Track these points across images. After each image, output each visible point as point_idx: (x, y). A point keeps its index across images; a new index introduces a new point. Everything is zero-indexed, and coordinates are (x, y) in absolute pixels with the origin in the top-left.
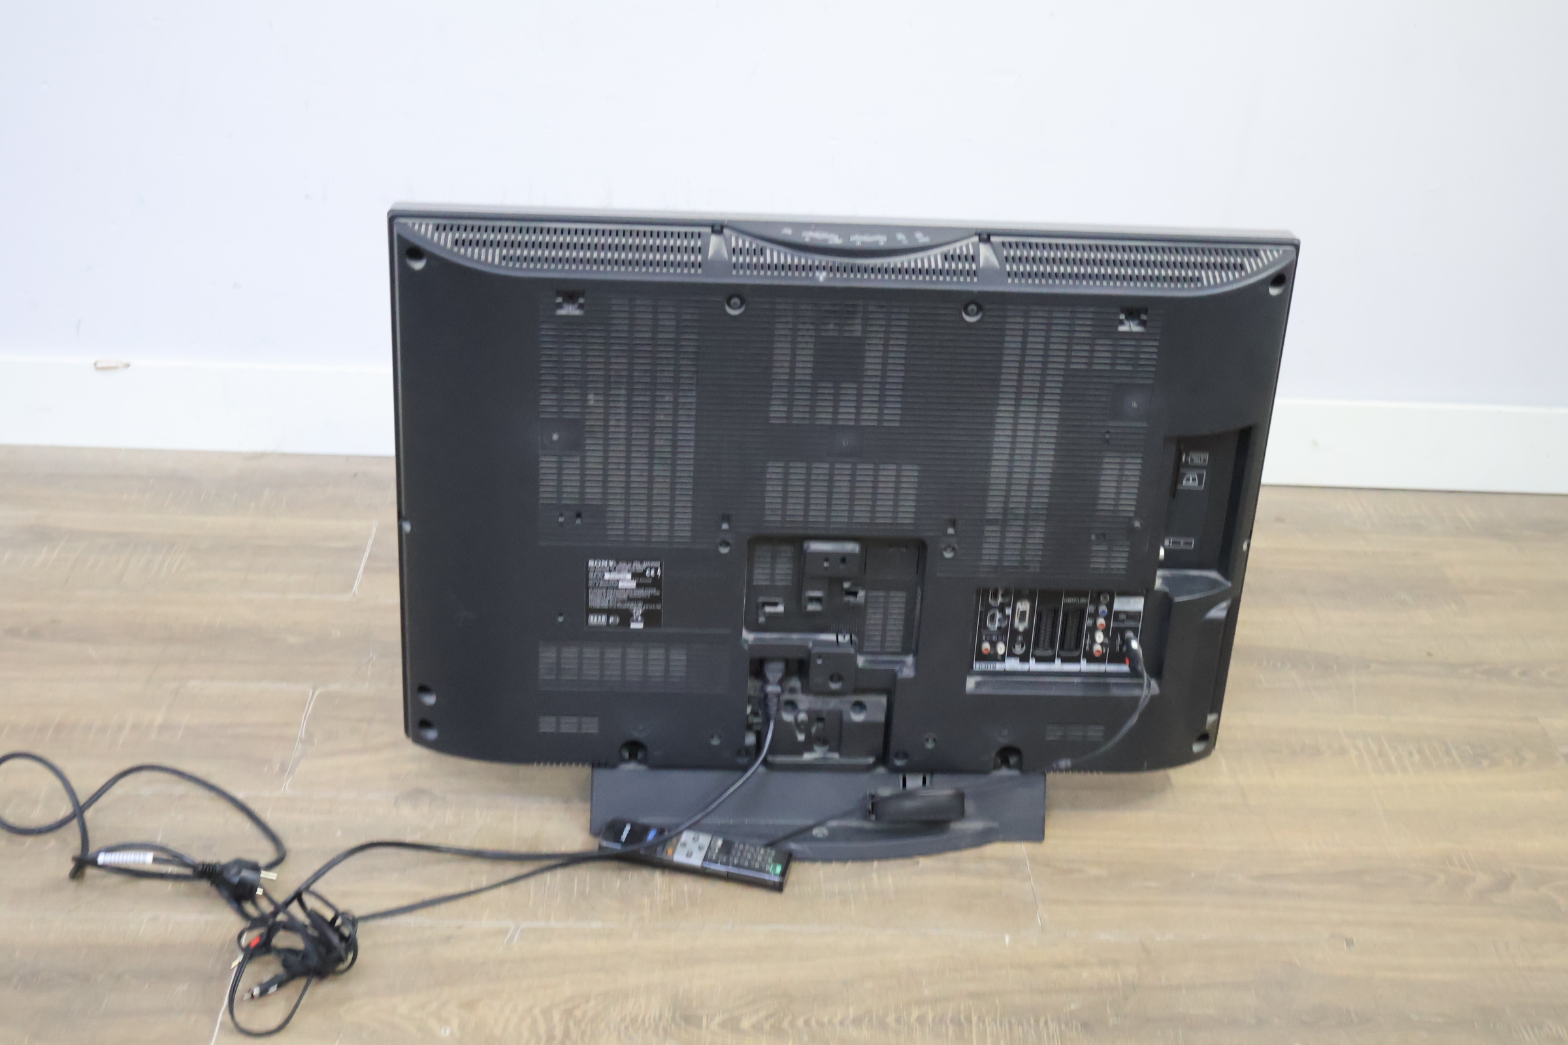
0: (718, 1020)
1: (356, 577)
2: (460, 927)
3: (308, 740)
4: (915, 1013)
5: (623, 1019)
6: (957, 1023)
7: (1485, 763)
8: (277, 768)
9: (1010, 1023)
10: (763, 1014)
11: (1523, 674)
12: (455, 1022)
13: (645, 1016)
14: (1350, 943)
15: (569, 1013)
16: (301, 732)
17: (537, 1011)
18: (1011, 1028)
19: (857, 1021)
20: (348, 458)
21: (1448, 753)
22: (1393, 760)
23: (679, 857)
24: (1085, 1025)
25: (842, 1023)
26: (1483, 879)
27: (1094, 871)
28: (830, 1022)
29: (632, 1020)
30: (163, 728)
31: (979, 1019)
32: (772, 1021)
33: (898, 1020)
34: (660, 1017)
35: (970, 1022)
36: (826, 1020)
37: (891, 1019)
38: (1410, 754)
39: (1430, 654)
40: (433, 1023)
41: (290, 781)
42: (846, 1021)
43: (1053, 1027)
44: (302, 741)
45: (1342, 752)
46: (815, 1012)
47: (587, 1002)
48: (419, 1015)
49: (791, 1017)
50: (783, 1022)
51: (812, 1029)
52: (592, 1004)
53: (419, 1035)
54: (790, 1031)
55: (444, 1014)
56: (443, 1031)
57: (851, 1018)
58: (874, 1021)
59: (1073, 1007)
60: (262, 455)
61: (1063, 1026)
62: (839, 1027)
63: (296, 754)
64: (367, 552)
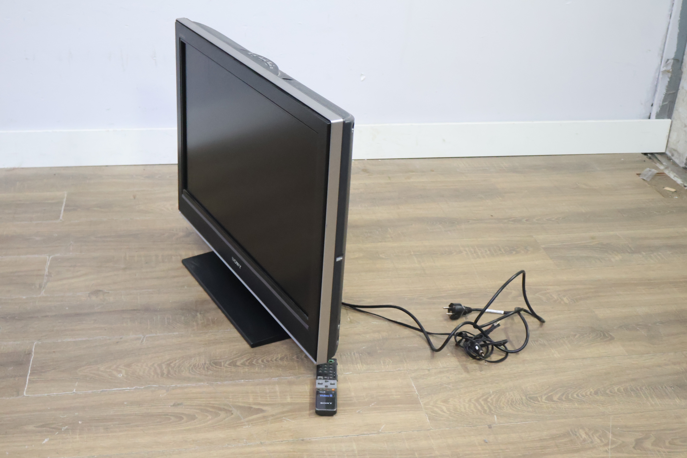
0: (228, 363)
1: (60, 214)
2: (121, 338)
3: (49, 275)
5: (190, 366)
7: (514, 252)
8: (38, 287)
10: (245, 359)
11: (527, 220)
12: (124, 372)
13: (199, 363)
15: (169, 365)
16: (46, 272)
17: (156, 365)
19: (282, 359)
20: (51, 168)
21: (500, 250)
22: (479, 254)
24: (369, 354)
25: (276, 360)
28: (271, 360)
29: (194, 365)
32: (249, 361)
34: (205, 364)
36: (270, 359)
37: (295, 357)
38: (486, 252)
39: (492, 216)
40: (115, 373)
41: (44, 290)
42: (278, 359)
43: (357, 355)
44: (47, 276)
45: (460, 252)
46: (265, 357)
47: (175, 361)
48: (108, 370)
49: (256, 360)
50: (253, 361)
51: (265, 363)
52: (177, 361)
53: (110, 377)
54: (256, 364)
55: (119, 369)
56: (119, 375)
57: (279, 358)
58: (288, 358)
59: (364, 348)
60: (14, 169)
61: (361, 355)
62: (275, 361)
63: (45, 281)
64: (64, 204)
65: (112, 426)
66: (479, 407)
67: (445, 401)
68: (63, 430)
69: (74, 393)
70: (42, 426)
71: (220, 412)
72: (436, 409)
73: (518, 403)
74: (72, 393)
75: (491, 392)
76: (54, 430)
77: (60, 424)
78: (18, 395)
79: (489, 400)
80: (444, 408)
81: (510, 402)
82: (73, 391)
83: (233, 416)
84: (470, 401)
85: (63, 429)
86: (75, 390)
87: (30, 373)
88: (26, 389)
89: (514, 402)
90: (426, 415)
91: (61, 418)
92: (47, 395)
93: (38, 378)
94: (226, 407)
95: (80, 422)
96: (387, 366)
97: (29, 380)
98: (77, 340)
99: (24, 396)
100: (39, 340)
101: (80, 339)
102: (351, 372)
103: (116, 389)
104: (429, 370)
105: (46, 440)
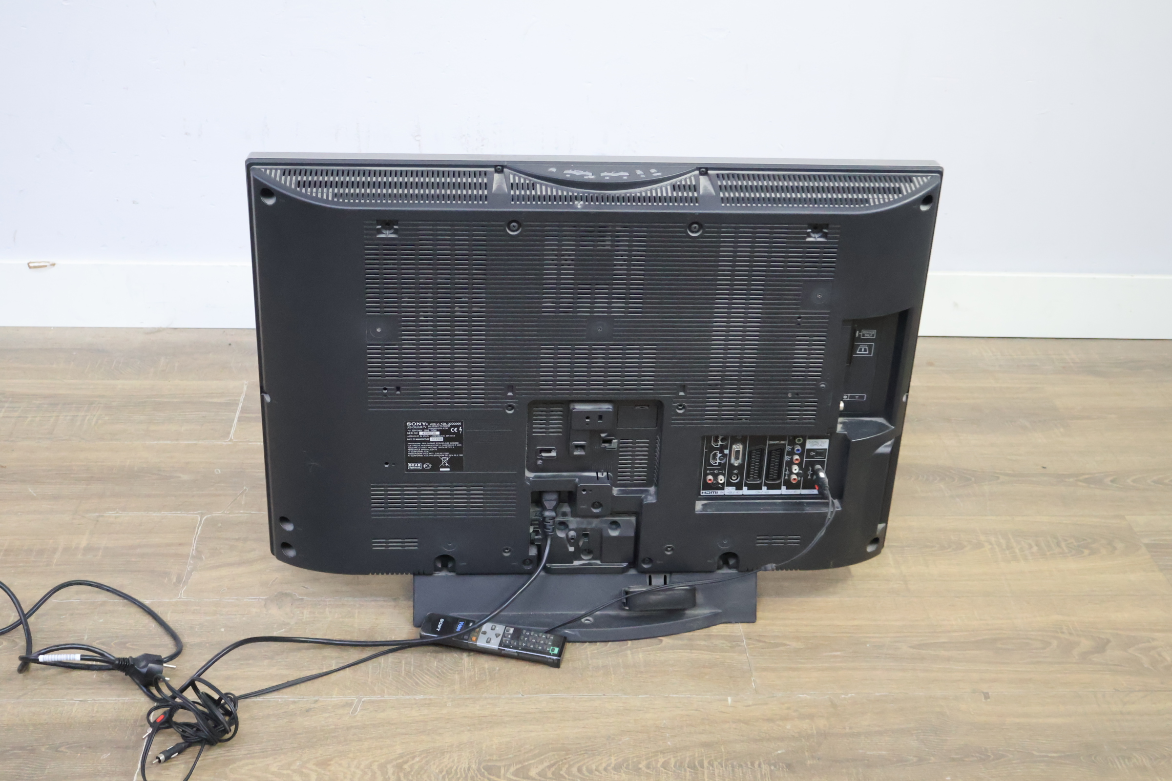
0: (512, 769)
1: (231, 427)
2: (316, 701)
3: (198, 556)
4: (662, 760)
5: (441, 772)
6: (692, 767)
7: (1086, 552)
8: (174, 580)
9: (733, 767)
10: (546, 764)
11: (1112, 481)
13: (457, 768)
14: (987, 696)
15: (400, 767)
16: (192, 551)
17: (375, 767)
18: (733, 771)
19: (618, 768)
20: (224, 331)
21: (1058, 544)
22: (1017, 551)
23: (481, 643)
24: (790, 767)
25: (605, 769)
26: (1086, 644)
27: (794, 644)
28: (596, 770)
29: (447, 771)
30: (89, 549)
31: (709, 763)
32: (553, 769)
33: (648, 767)
34: (469, 769)
35: (702, 766)
36: (594, 767)
37: (642, 766)
38: (1030, 547)
39: (1044, 468)
41: (185, 589)
42: (609, 768)
43: (765, 768)
44: (193, 557)
45: (979, 545)
46: (586, 761)
47: (413, 758)
48: (285, 772)
49: (567, 766)
50: (561, 770)
51: (583, 774)
52: (417, 759)
54: (567, 776)
57: (613, 765)
58: (630, 767)
59: (779, 752)
60: (159, 330)
61: (772, 768)
62: (604, 773)
63: (189, 568)
64: (241, 405)
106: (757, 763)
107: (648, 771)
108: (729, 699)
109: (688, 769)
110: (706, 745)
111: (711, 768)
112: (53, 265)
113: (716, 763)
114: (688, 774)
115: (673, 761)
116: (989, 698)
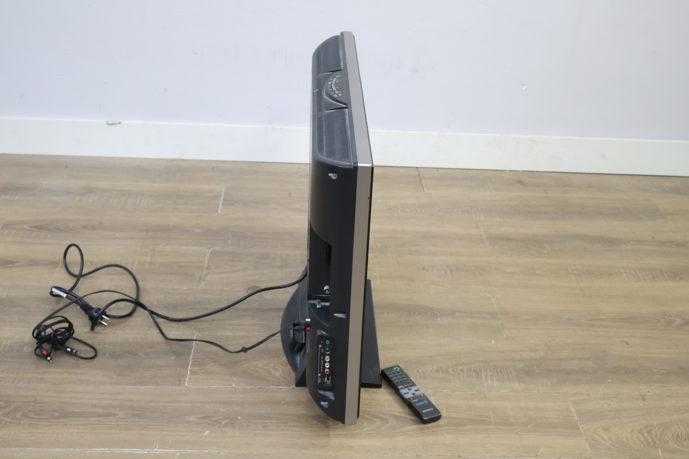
1: (219, 207)
3: (209, 268)
4: (460, 368)
6: (476, 371)
7: (678, 278)
8: (198, 278)
9: (497, 372)
12: (281, 370)
14: (628, 344)
16: (206, 265)
18: (497, 374)
19: (437, 371)
20: (210, 161)
21: (663, 275)
22: (641, 277)
24: (526, 373)
25: (431, 371)
26: (679, 321)
27: (525, 317)
28: (427, 371)
30: (151, 263)
31: (485, 370)
33: (453, 371)
35: (481, 371)
36: (425, 370)
37: (450, 370)
38: (648, 275)
39: (654, 238)
40: (272, 371)
41: (204, 282)
43: (514, 373)
44: (206, 268)
45: (620, 274)
46: (420, 367)
48: (266, 368)
49: (411, 369)
50: (408, 371)
51: (420, 374)
53: (267, 375)
54: (411, 374)
55: (276, 367)
56: (276, 374)
57: (434, 370)
58: (444, 371)
59: (521, 366)
60: (175, 160)
61: (518, 373)
63: (205, 273)
64: (222, 197)
65: (270, 424)
66: (643, 439)
67: (607, 429)
68: (223, 424)
69: (233, 387)
70: (204, 418)
71: (375, 420)
72: (596, 437)
73: (684, 438)
74: (231, 388)
75: (655, 424)
76: (214, 423)
77: (220, 418)
78: (180, 385)
79: (653, 432)
80: (606, 437)
81: (675, 436)
82: (232, 385)
83: (388, 425)
84: (632, 431)
85: (224, 422)
86: (234, 384)
87: (192, 364)
88: (187, 379)
89: (679, 436)
90: (587, 442)
91: (220, 411)
92: (208, 387)
93: (200, 370)
94: (381, 416)
95: (239, 418)
96: (546, 387)
97: (191, 371)
98: (236, 334)
99: (186, 386)
100: (199, 332)
101: (238, 334)
102: (508, 391)
103: (273, 387)
104: (589, 395)
105: (207, 433)
106: (509, 371)
107: (453, 373)
108: (493, 342)
109: (473, 373)
110: (484, 362)
111: (486, 372)
112: (120, 123)
113: (488, 371)
114: (474, 375)
115: (465, 369)
116: (629, 344)
